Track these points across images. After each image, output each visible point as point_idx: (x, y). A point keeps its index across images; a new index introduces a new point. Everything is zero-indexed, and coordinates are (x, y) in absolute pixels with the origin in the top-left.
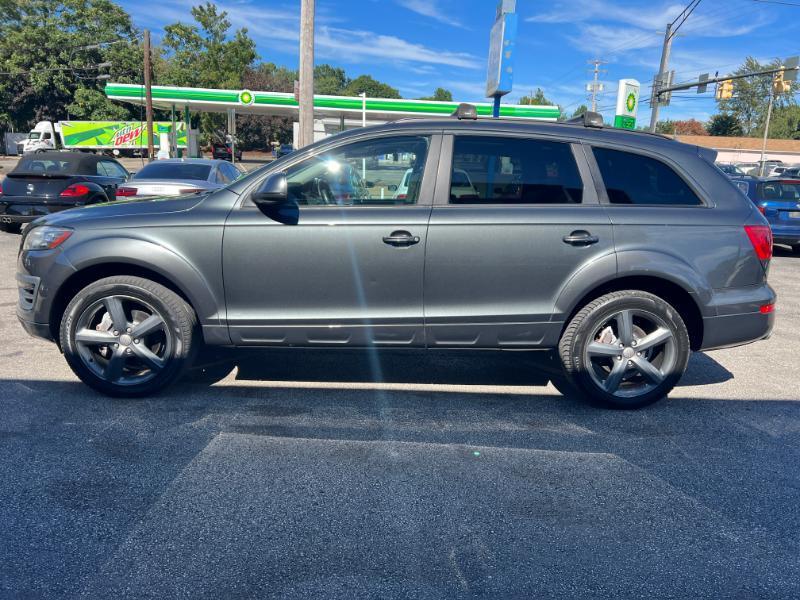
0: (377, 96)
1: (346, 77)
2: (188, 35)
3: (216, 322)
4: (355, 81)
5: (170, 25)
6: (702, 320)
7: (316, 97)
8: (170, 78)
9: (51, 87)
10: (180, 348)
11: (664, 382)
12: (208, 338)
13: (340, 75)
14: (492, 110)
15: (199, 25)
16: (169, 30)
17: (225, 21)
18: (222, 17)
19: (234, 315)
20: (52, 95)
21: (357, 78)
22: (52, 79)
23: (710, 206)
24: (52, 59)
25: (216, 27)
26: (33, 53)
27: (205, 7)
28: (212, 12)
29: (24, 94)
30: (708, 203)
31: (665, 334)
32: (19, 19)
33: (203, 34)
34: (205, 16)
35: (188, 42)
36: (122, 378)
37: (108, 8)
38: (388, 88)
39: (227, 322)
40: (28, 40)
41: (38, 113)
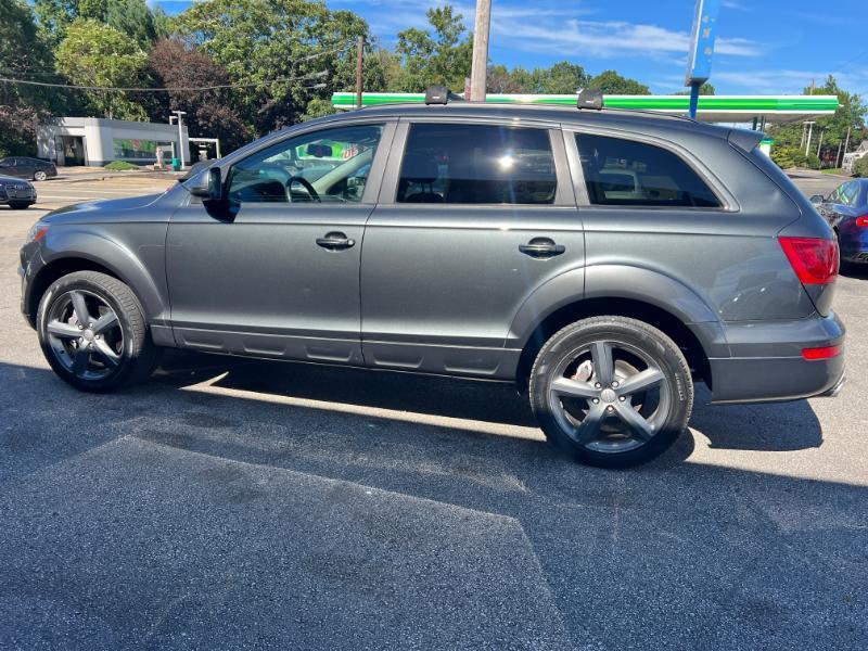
0: (621, 94)
1: (586, 73)
2: (421, 41)
3: (160, 322)
4: (598, 78)
5: (403, 32)
6: (708, 361)
7: (489, 96)
8: (399, 84)
9: (288, 98)
10: (133, 347)
11: (654, 437)
12: (156, 338)
13: (578, 72)
14: (688, 104)
15: (433, 28)
16: (402, 36)
17: (460, 25)
18: (456, 19)
19: (178, 317)
20: (291, 105)
21: (600, 75)
22: (290, 91)
23: (732, 209)
24: (292, 72)
25: (449, 30)
26: (276, 66)
27: (442, 10)
28: (448, 12)
29: (268, 105)
30: (730, 206)
31: (654, 376)
32: (269, 35)
33: (435, 38)
34: (440, 18)
35: (419, 47)
36: (87, 372)
37: (350, 19)
38: (636, 84)
39: (171, 323)
40: (272, 54)
41: (278, 122)
